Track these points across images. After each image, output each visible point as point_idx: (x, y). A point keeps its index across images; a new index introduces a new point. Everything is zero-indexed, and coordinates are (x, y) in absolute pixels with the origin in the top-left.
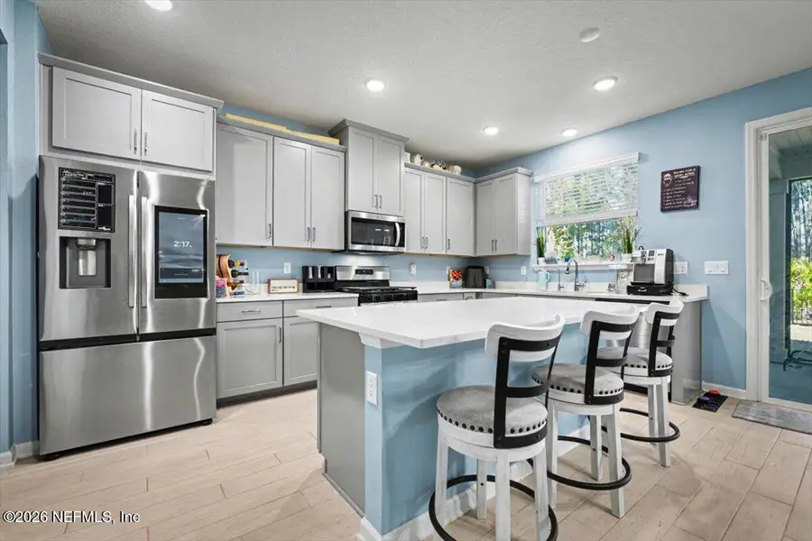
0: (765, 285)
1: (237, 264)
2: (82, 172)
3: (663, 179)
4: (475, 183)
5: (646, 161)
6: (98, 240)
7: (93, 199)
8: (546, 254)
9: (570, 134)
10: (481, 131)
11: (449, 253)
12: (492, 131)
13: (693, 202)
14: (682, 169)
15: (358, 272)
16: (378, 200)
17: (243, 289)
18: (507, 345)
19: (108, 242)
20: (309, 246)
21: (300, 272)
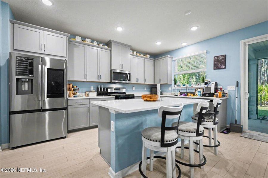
0: (247, 93)
1: (75, 87)
2: (23, 57)
3: (214, 59)
4: (154, 60)
5: (209, 53)
6: (28, 79)
7: (27, 66)
8: (177, 84)
9: (184, 44)
10: (155, 43)
11: (145, 83)
12: (159, 43)
13: (224, 67)
14: (220, 56)
15: (115, 89)
16: (121, 66)
17: (77, 95)
18: (165, 113)
19: (32, 80)
20: (99, 81)
21: (96, 89)
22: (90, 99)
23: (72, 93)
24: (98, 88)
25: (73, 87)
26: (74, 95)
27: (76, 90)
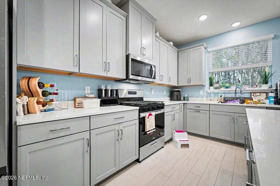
1: (47, 85)
4: (178, 51)
8: (214, 85)
11: (170, 84)
15: (129, 93)
16: (144, 51)
17: (53, 106)
20: (105, 75)
21: (96, 92)
22: (90, 116)
23: (38, 103)
24: (100, 91)
25: (41, 85)
26: (43, 106)
27: (50, 94)
